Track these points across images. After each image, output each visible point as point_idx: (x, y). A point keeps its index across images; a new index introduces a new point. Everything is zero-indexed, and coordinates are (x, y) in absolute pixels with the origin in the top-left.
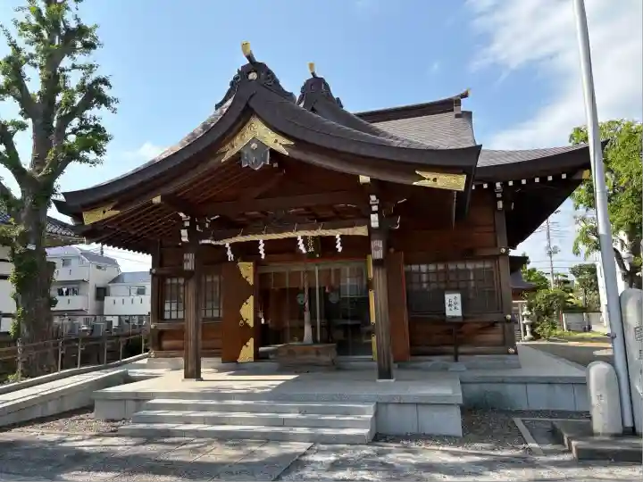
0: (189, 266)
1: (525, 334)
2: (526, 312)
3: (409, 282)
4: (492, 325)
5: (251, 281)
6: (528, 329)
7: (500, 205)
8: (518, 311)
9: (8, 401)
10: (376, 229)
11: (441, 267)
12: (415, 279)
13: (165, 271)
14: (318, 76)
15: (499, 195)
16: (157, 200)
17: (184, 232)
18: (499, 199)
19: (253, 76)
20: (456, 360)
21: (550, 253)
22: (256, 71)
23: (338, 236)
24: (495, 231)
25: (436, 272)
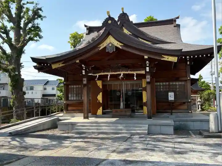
0: (85, 82)
1: (198, 109)
2: (199, 100)
3: (157, 88)
4: (184, 103)
5: (101, 87)
6: (200, 106)
7: (188, 63)
8: (196, 99)
9: (27, 125)
10: (148, 72)
11: (167, 83)
12: (159, 87)
13: (69, 83)
14: (124, 12)
15: (188, 60)
16: (78, 61)
17: (84, 71)
18: (188, 61)
19: (110, 22)
20: (172, 114)
21: (212, 75)
22: (110, 20)
23: (135, 74)
24: (186, 72)
25: (166, 85)
